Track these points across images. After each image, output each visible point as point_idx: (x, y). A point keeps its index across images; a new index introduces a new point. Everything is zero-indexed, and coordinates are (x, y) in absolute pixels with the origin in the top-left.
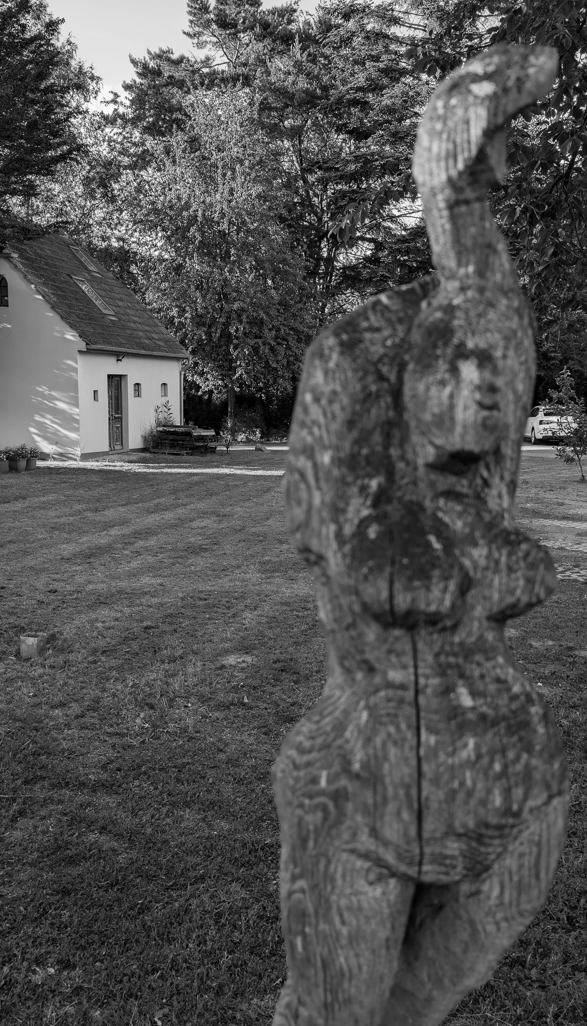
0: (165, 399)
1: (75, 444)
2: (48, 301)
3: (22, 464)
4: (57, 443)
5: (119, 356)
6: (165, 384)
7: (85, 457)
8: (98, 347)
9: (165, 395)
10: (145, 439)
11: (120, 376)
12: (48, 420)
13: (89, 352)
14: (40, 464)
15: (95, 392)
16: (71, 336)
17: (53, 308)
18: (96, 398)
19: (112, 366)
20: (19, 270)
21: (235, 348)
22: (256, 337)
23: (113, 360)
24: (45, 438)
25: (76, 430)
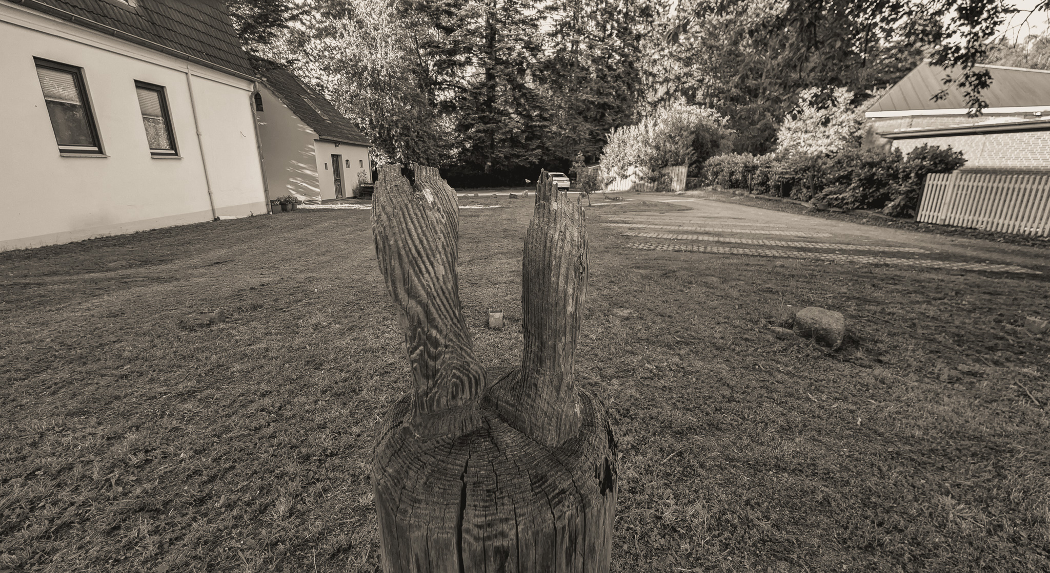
0: (362, 169)
1: (318, 194)
2: (291, 109)
3: (289, 207)
4: (305, 195)
5: (337, 143)
6: (361, 161)
7: (324, 202)
8: (326, 137)
9: (362, 167)
10: (354, 191)
11: (337, 155)
12: (299, 181)
13: (321, 140)
14: (299, 207)
15: (326, 164)
16: (309, 130)
17: (294, 113)
18: (326, 168)
19: (333, 149)
20: (269, 89)
21: (396, 142)
22: (406, 136)
23: (333, 146)
24: (298, 192)
25: (317, 186)
